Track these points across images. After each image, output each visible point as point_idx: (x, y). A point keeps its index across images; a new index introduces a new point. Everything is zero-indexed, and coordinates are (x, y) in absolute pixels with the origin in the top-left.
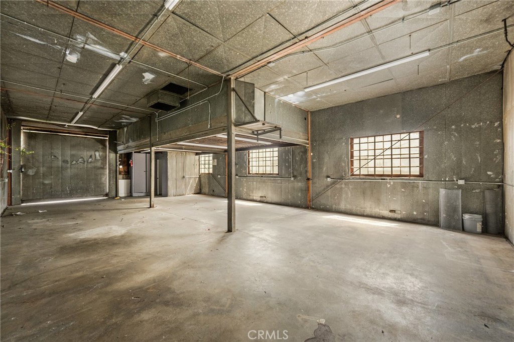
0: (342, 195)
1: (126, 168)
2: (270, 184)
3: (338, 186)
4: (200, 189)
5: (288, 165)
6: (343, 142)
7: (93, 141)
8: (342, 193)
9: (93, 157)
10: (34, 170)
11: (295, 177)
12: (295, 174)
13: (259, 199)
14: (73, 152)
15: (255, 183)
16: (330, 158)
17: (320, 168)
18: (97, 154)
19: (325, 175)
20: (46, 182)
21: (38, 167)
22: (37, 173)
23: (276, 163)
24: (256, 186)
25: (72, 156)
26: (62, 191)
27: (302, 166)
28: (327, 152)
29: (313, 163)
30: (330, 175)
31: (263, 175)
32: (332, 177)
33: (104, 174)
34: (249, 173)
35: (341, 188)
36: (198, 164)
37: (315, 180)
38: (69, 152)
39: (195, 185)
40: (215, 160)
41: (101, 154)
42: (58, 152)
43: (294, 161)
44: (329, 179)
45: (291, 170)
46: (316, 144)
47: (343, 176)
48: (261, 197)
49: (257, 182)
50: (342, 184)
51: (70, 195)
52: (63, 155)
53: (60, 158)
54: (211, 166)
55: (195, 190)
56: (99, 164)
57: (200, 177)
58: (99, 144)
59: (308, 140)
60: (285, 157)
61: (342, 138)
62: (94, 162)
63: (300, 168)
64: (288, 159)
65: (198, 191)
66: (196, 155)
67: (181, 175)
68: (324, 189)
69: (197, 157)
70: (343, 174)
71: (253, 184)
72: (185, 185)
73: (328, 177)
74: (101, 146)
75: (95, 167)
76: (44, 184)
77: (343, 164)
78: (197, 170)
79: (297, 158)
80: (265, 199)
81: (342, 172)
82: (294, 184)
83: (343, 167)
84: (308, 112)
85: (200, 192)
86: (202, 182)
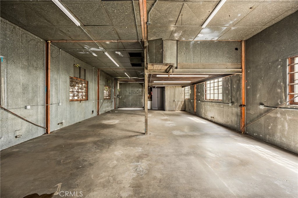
0: (277, 126)
1: (150, 95)
2: (216, 107)
3: (272, 115)
4: (185, 108)
5: (228, 92)
6: (278, 65)
7: (138, 84)
8: (277, 123)
9: (139, 91)
10: (121, 96)
11: (232, 103)
12: (233, 100)
14: (132, 89)
16: (263, 84)
17: (254, 95)
18: (140, 89)
19: (258, 101)
20: (124, 101)
21: (122, 95)
22: (122, 97)
23: (221, 91)
24: (209, 109)
25: (132, 91)
26: (129, 105)
27: (238, 93)
28: (261, 78)
29: (247, 90)
30: (264, 103)
31: (212, 101)
32: (265, 105)
33: (143, 98)
34: (206, 99)
35: (276, 118)
36: (184, 93)
37: (249, 107)
38: (131, 89)
39: (182, 106)
40: (191, 90)
41: (141, 89)
42: (127, 89)
43: (232, 88)
44: (262, 107)
45: (230, 97)
46: (250, 71)
47: (278, 104)
48: (211, 117)
49: (209, 105)
50: (276, 113)
51: (131, 107)
52: (129, 91)
53: (128, 92)
54: (189, 94)
55: (182, 108)
56: (140, 94)
57: (185, 101)
58: (140, 85)
59: (241, 68)
60: (226, 86)
61: (278, 60)
62: (139, 93)
63: (237, 95)
64: (228, 87)
65: (184, 109)
66: (182, 88)
67: (172, 99)
68: (258, 116)
69: (183, 88)
70: (279, 101)
71: (207, 106)
72: (175, 105)
73: (262, 104)
74: (141, 86)
75: (139, 95)
76: (124, 102)
77: (279, 90)
78: (183, 97)
79: (234, 86)
80: (213, 119)
81: (278, 100)
82: (232, 109)
83: (278, 93)
84: (241, 41)
85: (185, 110)
86: (186, 104)
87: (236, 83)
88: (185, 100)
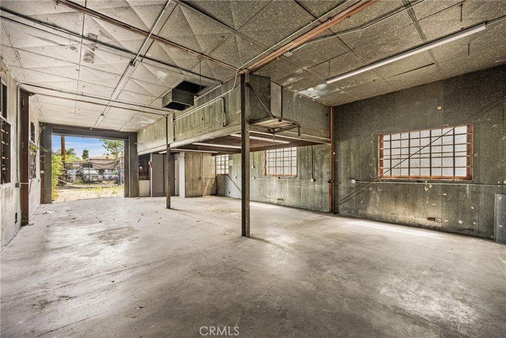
0: (369, 199)
2: (288, 185)
3: (364, 189)
4: (217, 191)
5: (308, 165)
6: (370, 140)
8: (369, 197)
12: (316, 175)
13: (276, 201)
16: (355, 157)
17: (344, 169)
19: (350, 176)
23: (295, 163)
27: (323, 166)
28: (352, 152)
29: (335, 164)
30: (355, 177)
31: (280, 177)
32: (357, 179)
34: (266, 175)
35: (368, 191)
36: (214, 165)
37: (338, 182)
39: (211, 186)
40: (232, 161)
43: (314, 160)
44: (354, 181)
45: (310, 171)
46: (339, 142)
47: (370, 178)
48: (278, 199)
50: (369, 187)
54: (227, 167)
55: (212, 192)
59: (330, 138)
60: (305, 157)
61: (370, 135)
63: (321, 169)
64: (308, 159)
65: (215, 192)
66: (212, 156)
67: (197, 175)
68: (349, 192)
69: (214, 157)
70: (371, 175)
72: (202, 186)
73: (353, 178)
77: (371, 164)
78: (213, 172)
79: (318, 158)
80: (282, 201)
81: (370, 173)
82: (314, 186)
83: (370, 167)
84: (330, 107)
85: (217, 193)
86: (218, 183)
87: (320, 155)
88: (216, 177)
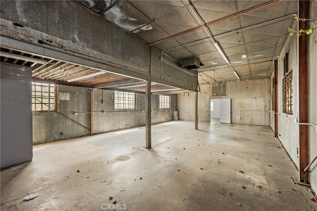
13: (124, 127)
15: (121, 116)
31: (125, 110)
48: (126, 125)
60: (140, 99)
